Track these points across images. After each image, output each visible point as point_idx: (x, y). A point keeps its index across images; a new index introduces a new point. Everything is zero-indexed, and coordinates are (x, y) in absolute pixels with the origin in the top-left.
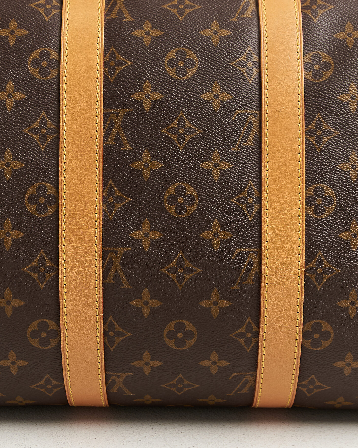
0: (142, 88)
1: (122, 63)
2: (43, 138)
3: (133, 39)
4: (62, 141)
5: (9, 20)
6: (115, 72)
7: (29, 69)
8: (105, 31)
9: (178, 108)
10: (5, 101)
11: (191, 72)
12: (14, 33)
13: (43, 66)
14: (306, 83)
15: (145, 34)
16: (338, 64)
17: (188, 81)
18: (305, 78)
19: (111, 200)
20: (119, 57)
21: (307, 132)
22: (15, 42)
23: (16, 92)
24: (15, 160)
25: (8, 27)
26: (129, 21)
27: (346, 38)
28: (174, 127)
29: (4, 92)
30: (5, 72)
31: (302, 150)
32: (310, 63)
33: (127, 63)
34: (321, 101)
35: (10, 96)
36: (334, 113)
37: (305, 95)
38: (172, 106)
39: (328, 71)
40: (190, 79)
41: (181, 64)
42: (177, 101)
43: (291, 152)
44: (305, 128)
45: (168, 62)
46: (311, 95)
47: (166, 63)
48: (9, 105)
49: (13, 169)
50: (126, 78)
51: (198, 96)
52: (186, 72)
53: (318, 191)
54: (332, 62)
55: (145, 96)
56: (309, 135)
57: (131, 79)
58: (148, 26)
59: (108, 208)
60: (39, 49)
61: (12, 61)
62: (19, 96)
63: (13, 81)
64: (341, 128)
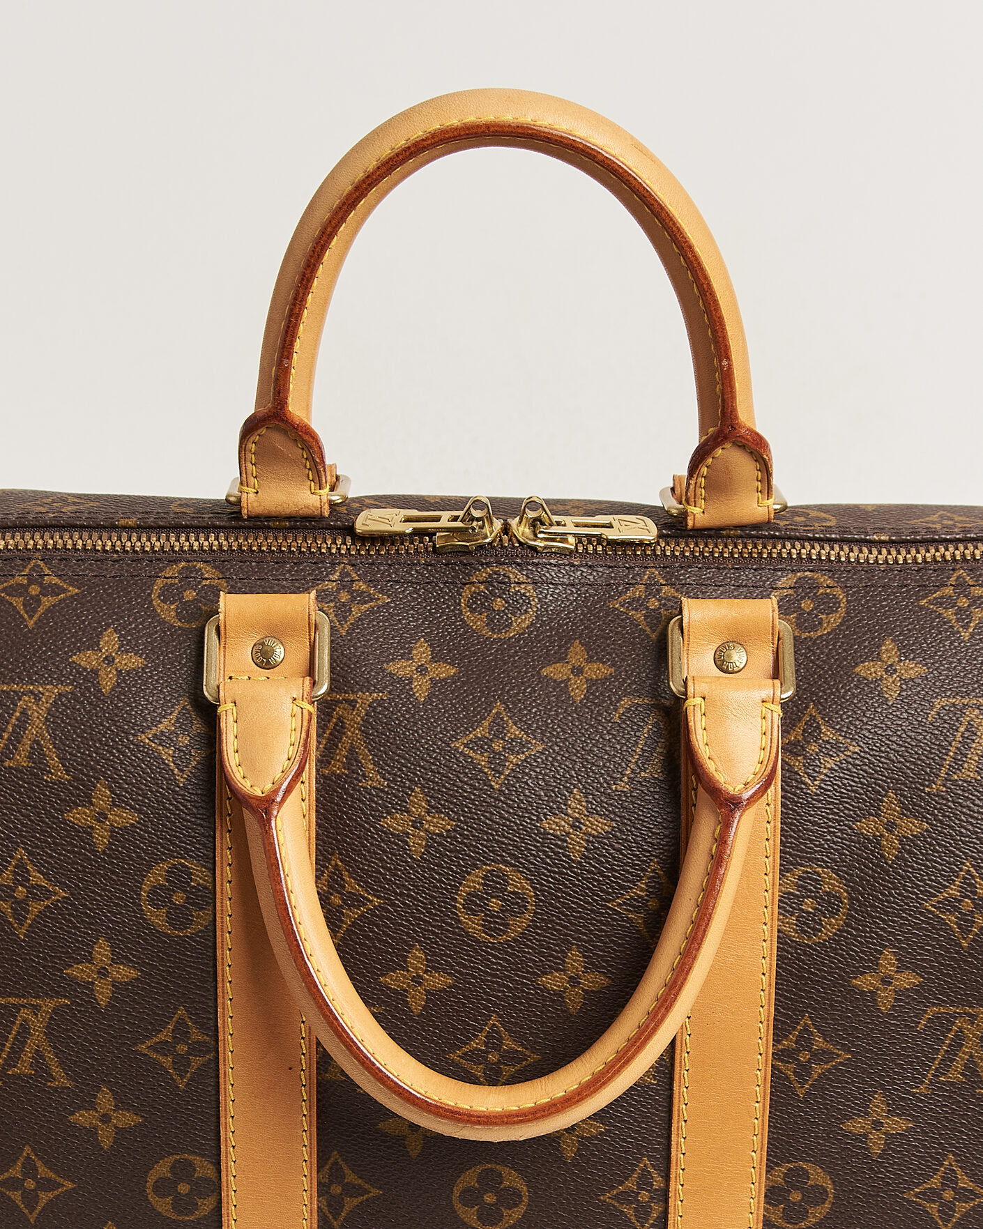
0: (405, 962)
1: (359, 901)
2: (182, 1063)
3: (383, 841)
4: (225, 1073)
5: (92, 782)
6: (342, 921)
7: (143, 910)
8: (317, 811)
9: (486, 1008)
10: (93, 983)
11: (519, 924)
12: (106, 818)
13: (175, 904)
14: (781, 943)
15: (412, 826)
16: (858, 900)
17: (510, 946)
18: (779, 931)
19: (336, 1190)
20: (351, 885)
21: (777, 1055)
22: (109, 841)
23: (117, 963)
24: (122, 1110)
25: (91, 803)
26: (374, 788)
27: (882, 836)
28: (476, 1049)
29: (89, 963)
30: (88, 916)
31: (764, 1095)
32: (792, 894)
33: (371, 901)
34: (814, 988)
35: (103, 973)
36: (839, 1015)
37: (777, 971)
38: (473, 1003)
39: (834, 918)
40: (515, 940)
41: (495, 904)
42: (485, 992)
43: (739, 1100)
44: (773, 1045)
45: (464, 900)
46: (791, 973)
47: (460, 903)
48: (102, 993)
49: (116, 1128)
50: (368, 938)
51: (532, 981)
52: (506, 925)
53: (794, 1176)
54: (845, 894)
55: (412, 981)
56: (782, 1061)
57: (380, 941)
58: (418, 802)
59: (329, 1205)
60: (165, 861)
61: (105, 890)
62: (124, 973)
63: (109, 939)
64: (854, 1046)
